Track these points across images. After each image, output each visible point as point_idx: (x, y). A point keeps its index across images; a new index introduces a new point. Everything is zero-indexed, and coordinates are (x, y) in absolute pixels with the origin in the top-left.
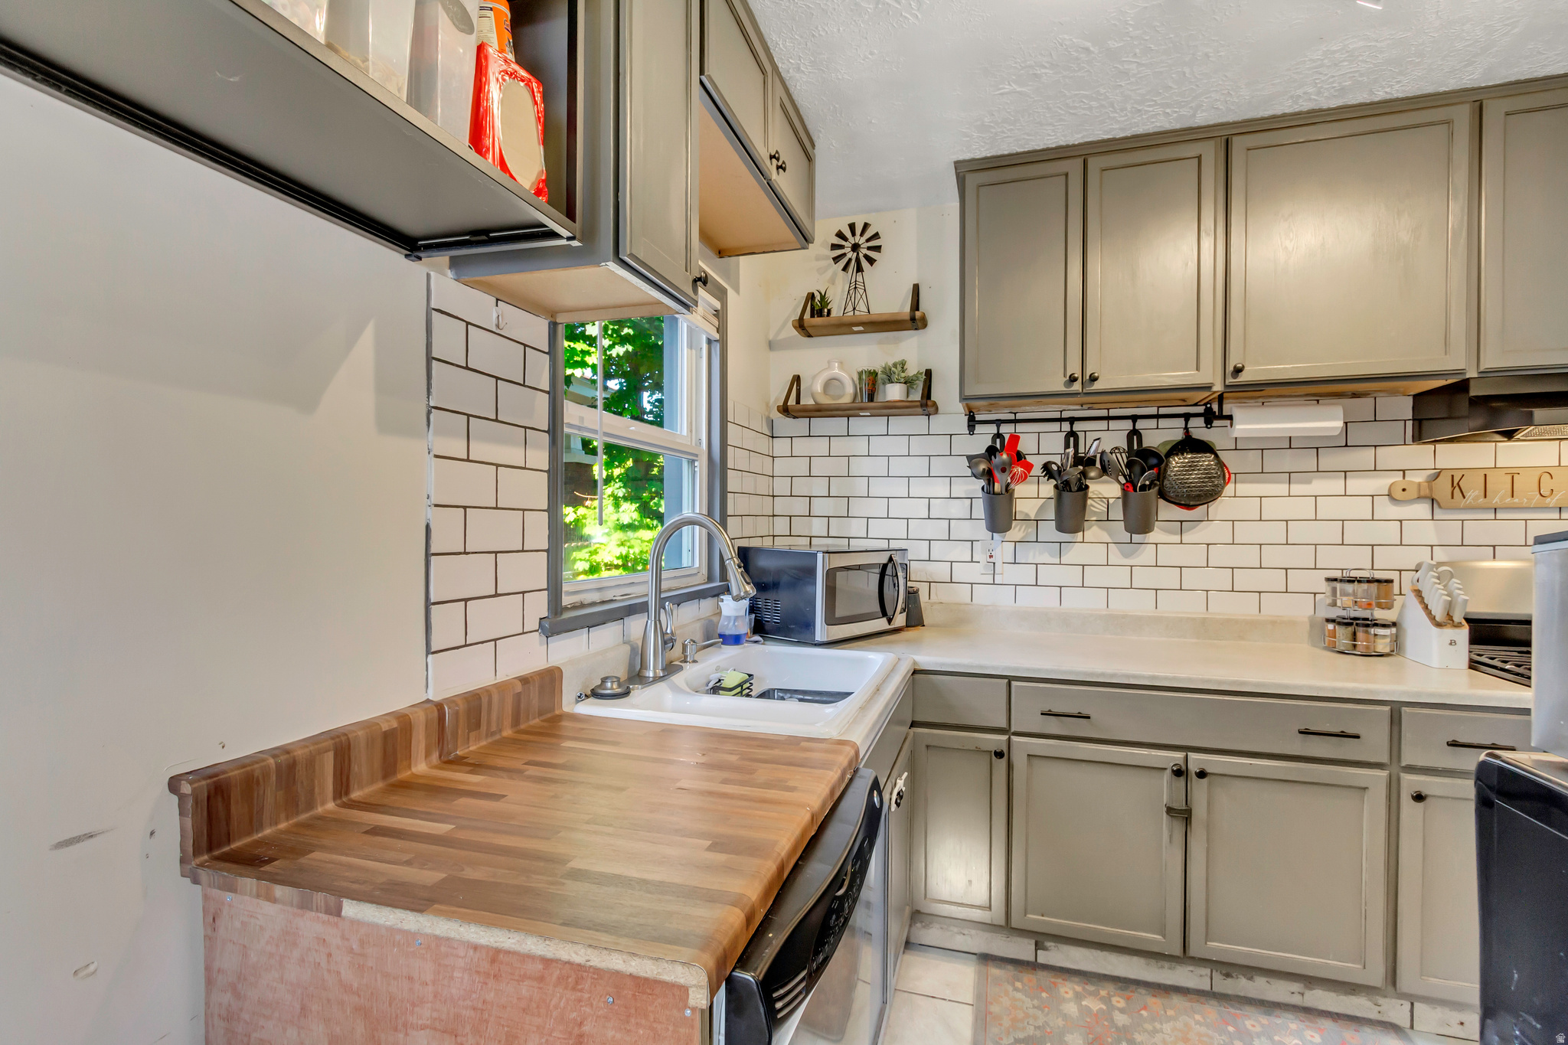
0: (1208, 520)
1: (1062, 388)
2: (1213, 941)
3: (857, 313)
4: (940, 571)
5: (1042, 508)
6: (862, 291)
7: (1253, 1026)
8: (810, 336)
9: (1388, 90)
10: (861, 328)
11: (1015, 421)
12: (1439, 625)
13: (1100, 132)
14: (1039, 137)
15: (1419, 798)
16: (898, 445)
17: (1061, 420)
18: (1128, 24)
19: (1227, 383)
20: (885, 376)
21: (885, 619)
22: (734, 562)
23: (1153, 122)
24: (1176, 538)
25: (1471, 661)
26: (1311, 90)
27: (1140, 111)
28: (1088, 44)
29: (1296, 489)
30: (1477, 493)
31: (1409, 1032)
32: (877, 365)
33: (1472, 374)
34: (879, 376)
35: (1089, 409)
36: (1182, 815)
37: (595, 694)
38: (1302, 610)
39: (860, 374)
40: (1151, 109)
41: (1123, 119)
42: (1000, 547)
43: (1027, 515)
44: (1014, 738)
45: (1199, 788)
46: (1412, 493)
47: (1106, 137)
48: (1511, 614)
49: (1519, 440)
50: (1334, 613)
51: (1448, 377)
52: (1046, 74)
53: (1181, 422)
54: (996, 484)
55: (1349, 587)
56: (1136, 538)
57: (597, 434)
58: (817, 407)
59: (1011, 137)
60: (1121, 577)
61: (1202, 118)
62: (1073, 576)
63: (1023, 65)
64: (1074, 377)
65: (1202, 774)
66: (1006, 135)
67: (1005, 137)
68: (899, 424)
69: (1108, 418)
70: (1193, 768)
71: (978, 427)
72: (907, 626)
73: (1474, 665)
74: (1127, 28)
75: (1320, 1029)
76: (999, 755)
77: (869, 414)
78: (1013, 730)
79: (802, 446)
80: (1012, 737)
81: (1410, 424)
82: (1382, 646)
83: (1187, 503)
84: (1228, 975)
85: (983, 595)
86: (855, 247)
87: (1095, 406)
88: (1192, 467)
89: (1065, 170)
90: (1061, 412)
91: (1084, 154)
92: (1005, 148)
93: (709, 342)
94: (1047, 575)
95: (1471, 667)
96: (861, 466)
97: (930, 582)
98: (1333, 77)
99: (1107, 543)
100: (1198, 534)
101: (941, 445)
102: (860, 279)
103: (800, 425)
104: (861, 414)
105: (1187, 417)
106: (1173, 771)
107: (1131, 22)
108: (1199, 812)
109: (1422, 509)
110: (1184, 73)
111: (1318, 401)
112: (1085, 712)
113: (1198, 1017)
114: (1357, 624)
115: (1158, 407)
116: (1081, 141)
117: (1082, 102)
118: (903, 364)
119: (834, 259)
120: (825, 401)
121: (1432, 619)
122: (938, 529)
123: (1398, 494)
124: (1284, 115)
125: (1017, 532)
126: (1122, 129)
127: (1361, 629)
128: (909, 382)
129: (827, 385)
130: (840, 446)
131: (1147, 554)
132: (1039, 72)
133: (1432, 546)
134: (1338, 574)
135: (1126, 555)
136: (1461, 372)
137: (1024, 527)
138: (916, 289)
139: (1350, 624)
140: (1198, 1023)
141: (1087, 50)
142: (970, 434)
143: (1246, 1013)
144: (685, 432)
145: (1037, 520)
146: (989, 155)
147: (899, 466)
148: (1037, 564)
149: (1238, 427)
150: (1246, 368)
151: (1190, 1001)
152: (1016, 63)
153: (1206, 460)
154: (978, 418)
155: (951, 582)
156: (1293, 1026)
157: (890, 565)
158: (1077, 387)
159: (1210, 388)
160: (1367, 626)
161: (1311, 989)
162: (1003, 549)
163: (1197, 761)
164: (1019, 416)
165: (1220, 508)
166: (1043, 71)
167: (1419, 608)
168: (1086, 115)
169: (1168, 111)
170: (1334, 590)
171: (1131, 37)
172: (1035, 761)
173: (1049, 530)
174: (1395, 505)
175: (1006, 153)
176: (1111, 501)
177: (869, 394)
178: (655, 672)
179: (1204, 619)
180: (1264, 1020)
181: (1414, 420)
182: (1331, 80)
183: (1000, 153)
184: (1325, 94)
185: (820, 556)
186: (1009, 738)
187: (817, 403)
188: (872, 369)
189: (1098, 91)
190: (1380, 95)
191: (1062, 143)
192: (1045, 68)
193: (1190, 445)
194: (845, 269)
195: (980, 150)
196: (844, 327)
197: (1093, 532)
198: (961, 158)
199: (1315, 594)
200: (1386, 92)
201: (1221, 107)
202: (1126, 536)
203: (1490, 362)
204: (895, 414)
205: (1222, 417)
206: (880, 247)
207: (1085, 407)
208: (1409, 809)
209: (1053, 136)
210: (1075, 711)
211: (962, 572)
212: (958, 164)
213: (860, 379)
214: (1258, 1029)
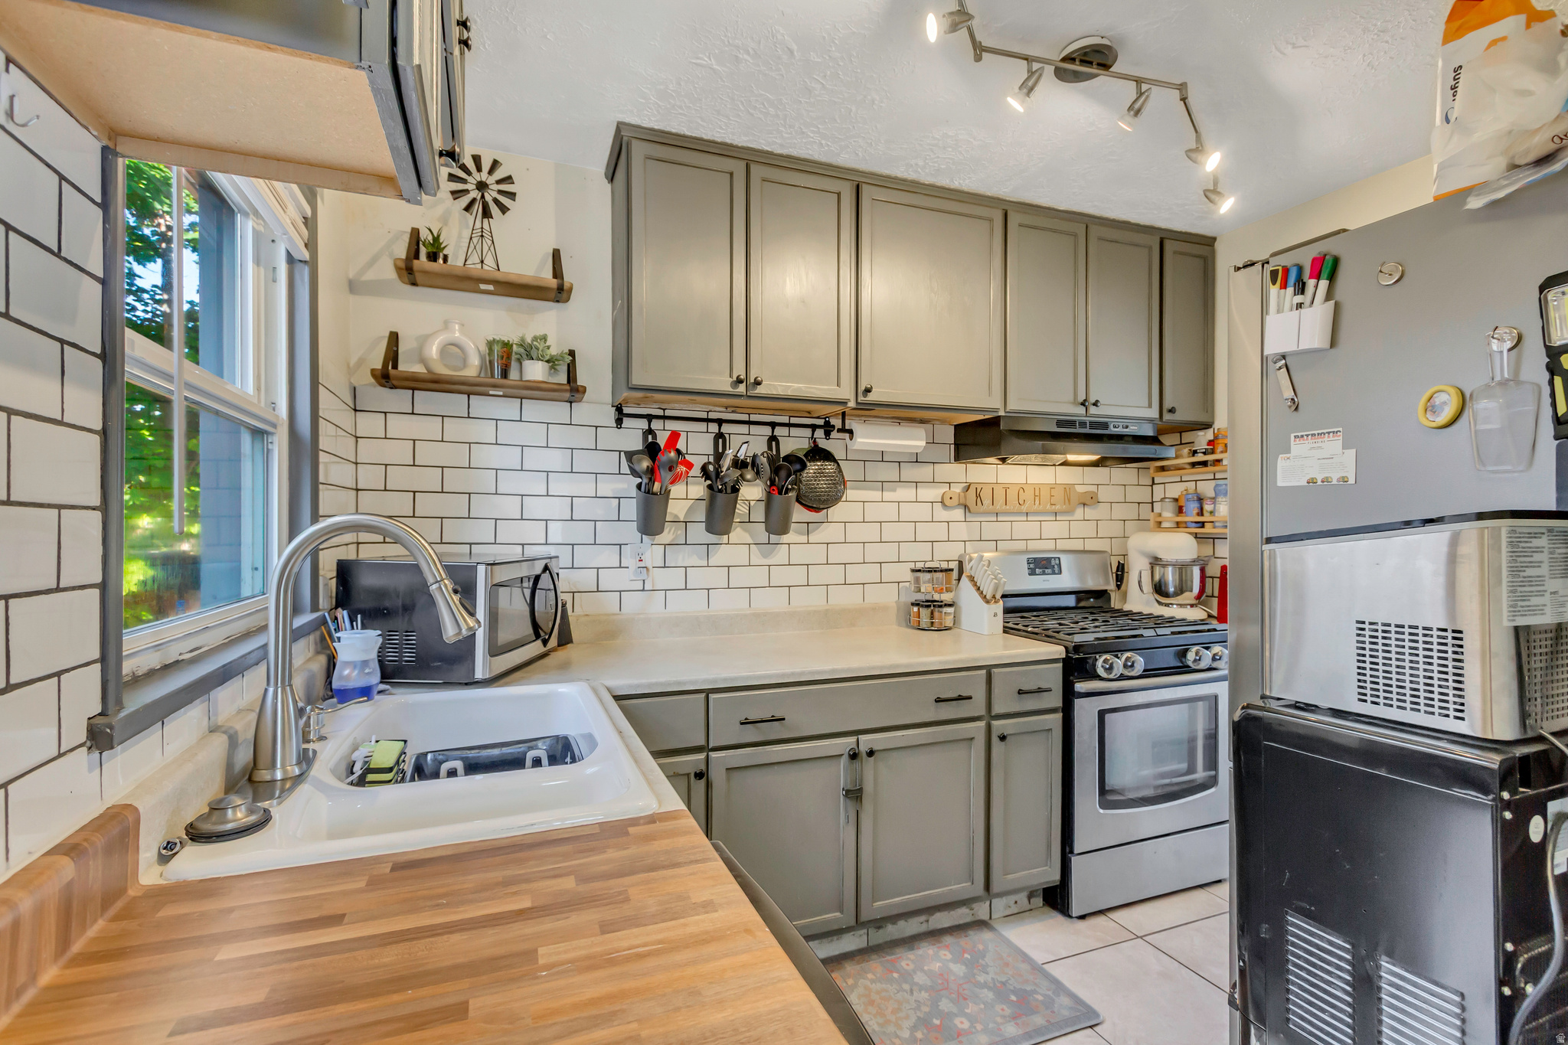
0: (827, 522)
1: (728, 389)
2: (878, 901)
3: (485, 267)
4: (586, 579)
5: (690, 510)
6: (490, 242)
7: (908, 965)
8: (414, 284)
9: (961, 182)
10: (491, 287)
11: (664, 418)
12: (988, 602)
13: (763, 142)
14: (710, 126)
15: (1003, 738)
16: (533, 434)
17: (708, 420)
18: (834, 43)
19: (859, 401)
20: (522, 350)
21: (539, 642)
22: (446, 585)
23: (808, 149)
24: (804, 539)
25: (1004, 627)
26: (921, 163)
27: (803, 133)
28: (795, 47)
29: (888, 495)
30: (988, 502)
31: (990, 922)
32: (512, 335)
33: (1002, 413)
34: (515, 348)
35: (733, 412)
36: (854, 794)
37: (197, 835)
38: (889, 597)
39: (490, 344)
40: (812, 135)
41: (787, 135)
42: (650, 551)
43: (676, 516)
44: (713, 755)
45: (869, 764)
46: (955, 502)
47: (766, 148)
48: (1014, 591)
49: (1008, 464)
50: (921, 597)
51: (986, 413)
52: (746, 60)
53: (808, 432)
54: (656, 483)
55: (928, 576)
56: (774, 538)
57: (172, 382)
58: (429, 377)
59: (685, 115)
60: (758, 576)
61: (845, 159)
62: (718, 577)
63: (731, 42)
64: (741, 379)
65: (871, 753)
66: (682, 112)
67: (681, 114)
68: (534, 410)
69: (749, 423)
70: (864, 748)
71: (625, 420)
72: (559, 646)
73: (1007, 630)
74: (831, 46)
75: (947, 947)
76: (699, 775)
77: (501, 393)
78: (710, 746)
79: (400, 426)
80: (710, 753)
81: (953, 446)
82: (949, 622)
83: (818, 506)
84: (879, 928)
85: (632, 602)
86: (482, 186)
87: (738, 410)
88: (820, 473)
89: (730, 169)
90: (708, 412)
91: (750, 159)
92: (675, 127)
93: (290, 259)
94: (696, 578)
95: (1005, 632)
96: (487, 456)
97: (573, 593)
98: (938, 157)
99: (749, 544)
100: (820, 534)
101: (585, 438)
102: (486, 226)
103: (399, 399)
104: (491, 393)
105: (814, 427)
106: (849, 754)
107: (836, 42)
108: (868, 787)
109: (958, 514)
110: (851, 110)
111: (899, 423)
112: (778, 715)
113: (870, 976)
114: (934, 606)
115: (790, 417)
116: (745, 145)
117: (763, 104)
118: (544, 338)
119: (453, 193)
120: (442, 370)
121: (984, 597)
122: (583, 533)
123: (948, 502)
124: (896, 178)
125: (666, 536)
126: (781, 145)
127: (937, 609)
128: (552, 362)
129: (443, 351)
130: (455, 429)
131: (781, 555)
132: (741, 56)
133: (965, 541)
134: (919, 566)
135: (765, 555)
136: (996, 410)
137: (673, 529)
138: (556, 255)
139: (929, 606)
140: (872, 981)
141: (791, 52)
142: (617, 427)
143: (898, 956)
144: (250, 389)
145: (686, 522)
146: (656, 127)
147: (537, 459)
148: (686, 567)
149: (859, 440)
150: (873, 390)
151: (859, 963)
152: (726, 36)
153: (830, 467)
154: (626, 410)
155: (598, 591)
156: (931, 952)
157: (546, 577)
158: (742, 388)
159: (846, 403)
160: (941, 606)
161: (933, 915)
162: (653, 554)
163: (866, 741)
164: (668, 413)
165: (836, 512)
166: (746, 57)
167: (973, 590)
168: (760, 119)
169: (823, 142)
170: (917, 580)
171: (830, 57)
172: (736, 775)
173: (699, 532)
174: (945, 510)
175: (674, 131)
176: (752, 503)
177: (502, 369)
178: (285, 771)
179: (827, 610)
180: (911, 955)
181: (955, 444)
182: (936, 160)
183: (668, 129)
184: (927, 171)
185: (481, 569)
186: (708, 755)
187: (429, 371)
188: (506, 339)
189: (781, 99)
190: (956, 184)
191: (728, 141)
192: (748, 53)
193: (818, 453)
194: (468, 208)
195: (649, 119)
196: (466, 282)
197: (737, 534)
198: (628, 120)
199: (899, 583)
200: (960, 183)
201: (860, 154)
202: (763, 536)
203: (1013, 406)
204: (535, 396)
205: (843, 430)
206: (514, 194)
207: (729, 410)
208: (997, 747)
209: (723, 129)
210: (768, 716)
211: (609, 579)
212: (620, 127)
213: (491, 350)
214: (912, 966)
